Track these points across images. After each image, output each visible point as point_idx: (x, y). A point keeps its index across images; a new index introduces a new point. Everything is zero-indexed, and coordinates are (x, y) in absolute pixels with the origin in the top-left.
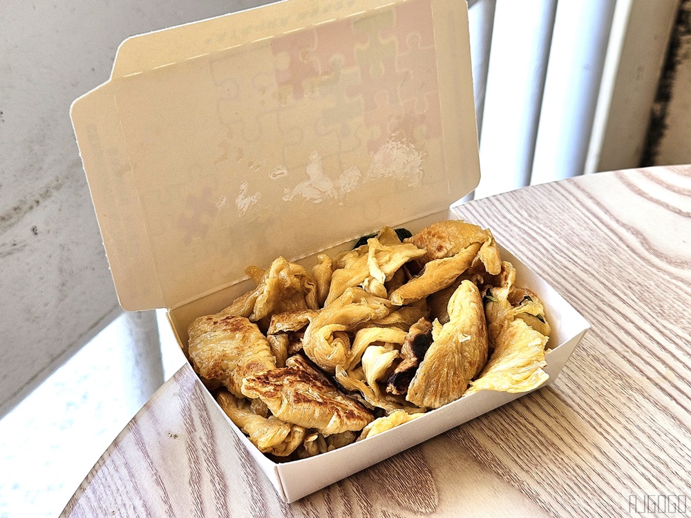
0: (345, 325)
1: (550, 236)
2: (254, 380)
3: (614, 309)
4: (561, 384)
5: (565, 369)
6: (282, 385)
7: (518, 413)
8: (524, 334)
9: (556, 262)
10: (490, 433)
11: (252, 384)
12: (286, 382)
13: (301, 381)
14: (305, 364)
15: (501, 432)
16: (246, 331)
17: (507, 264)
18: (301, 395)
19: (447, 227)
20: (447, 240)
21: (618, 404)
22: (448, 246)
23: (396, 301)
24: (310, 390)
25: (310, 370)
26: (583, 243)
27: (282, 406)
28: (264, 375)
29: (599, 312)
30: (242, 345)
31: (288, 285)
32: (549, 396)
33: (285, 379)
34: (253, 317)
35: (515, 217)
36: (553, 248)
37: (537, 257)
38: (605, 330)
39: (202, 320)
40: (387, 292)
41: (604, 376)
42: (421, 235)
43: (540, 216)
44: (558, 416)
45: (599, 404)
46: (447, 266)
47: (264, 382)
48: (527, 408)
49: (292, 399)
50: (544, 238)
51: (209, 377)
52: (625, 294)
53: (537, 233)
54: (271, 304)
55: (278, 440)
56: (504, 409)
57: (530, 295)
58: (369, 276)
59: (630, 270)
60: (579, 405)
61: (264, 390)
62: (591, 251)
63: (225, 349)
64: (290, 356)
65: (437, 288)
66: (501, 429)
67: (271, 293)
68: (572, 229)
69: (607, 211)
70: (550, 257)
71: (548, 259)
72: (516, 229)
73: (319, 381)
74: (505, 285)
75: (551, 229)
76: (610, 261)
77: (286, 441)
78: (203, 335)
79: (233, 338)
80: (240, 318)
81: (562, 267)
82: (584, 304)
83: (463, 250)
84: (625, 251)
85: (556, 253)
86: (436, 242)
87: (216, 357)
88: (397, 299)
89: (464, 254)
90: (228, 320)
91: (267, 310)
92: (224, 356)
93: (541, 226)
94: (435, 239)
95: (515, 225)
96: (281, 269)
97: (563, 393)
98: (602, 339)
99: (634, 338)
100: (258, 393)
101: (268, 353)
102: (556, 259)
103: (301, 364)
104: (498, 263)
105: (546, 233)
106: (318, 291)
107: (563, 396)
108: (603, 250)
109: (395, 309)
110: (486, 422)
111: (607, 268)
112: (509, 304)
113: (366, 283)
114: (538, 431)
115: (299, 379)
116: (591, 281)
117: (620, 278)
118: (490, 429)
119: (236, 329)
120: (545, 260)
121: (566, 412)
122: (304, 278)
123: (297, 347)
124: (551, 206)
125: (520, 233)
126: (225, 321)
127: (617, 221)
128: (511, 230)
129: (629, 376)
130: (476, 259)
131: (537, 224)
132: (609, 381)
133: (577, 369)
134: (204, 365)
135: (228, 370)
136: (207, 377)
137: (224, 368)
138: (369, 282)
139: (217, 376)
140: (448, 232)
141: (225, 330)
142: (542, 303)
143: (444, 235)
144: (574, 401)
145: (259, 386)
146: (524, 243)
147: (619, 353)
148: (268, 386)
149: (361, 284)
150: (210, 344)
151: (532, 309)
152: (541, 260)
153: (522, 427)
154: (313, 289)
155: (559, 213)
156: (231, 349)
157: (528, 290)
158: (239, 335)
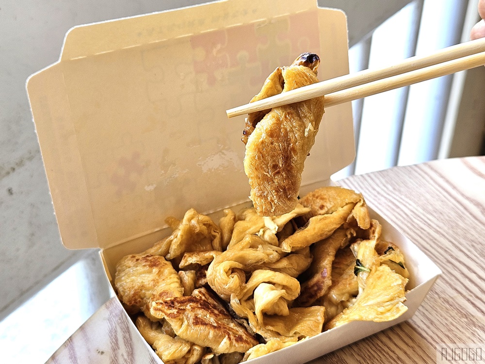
0: (243, 264)
1: (410, 205)
2: (161, 304)
3: (460, 262)
4: (418, 320)
5: (420, 308)
6: (184, 310)
7: (382, 342)
8: (388, 277)
9: (414, 224)
10: (359, 358)
11: (160, 307)
12: (188, 307)
13: (201, 308)
14: (207, 296)
15: (368, 357)
16: (161, 267)
17: (375, 221)
18: (199, 318)
19: (327, 191)
20: (328, 200)
21: (464, 338)
22: (328, 205)
23: (285, 248)
24: (208, 316)
25: (211, 301)
26: (436, 211)
27: (183, 326)
28: (171, 300)
29: (448, 264)
30: (157, 278)
31: (197, 230)
32: (407, 329)
33: (188, 305)
34: (169, 256)
35: (382, 189)
36: (412, 213)
37: (399, 220)
38: (453, 278)
39: (127, 258)
40: (278, 240)
41: (453, 314)
42: (307, 198)
43: (402, 189)
44: (415, 346)
45: (448, 337)
46: (327, 221)
47: (170, 305)
48: (390, 339)
49: (191, 321)
50: (405, 206)
51: (130, 303)
52: (469, 251)
53: (399, 202)
54: (184, 246)
55: (179, 355)
56: (371, 338)
57: (394, 247)
58: (264, 227)
59: (473, 232)
60: (432, 338)
61: (169, 312)
62: (442, 217)
63: (144, 281)
64: (196, 288)
65: (318, 239)
66: (368, 355)
67: (184, 237)
68: (427, 200)
69: (454, 188)
70: (410, 220)
71: (408, 222)
72: (383, 199)
73: (218, 310)
74: (373, 238)
75: (410, 200)
76: (457, 225)
77: (186, 357)
78: (128, 269)
79: (150, 272)
80: (157, 257)
81: (419, 229)
82: (436, 257)
83: (340, 209)
84: (468, 217)
85: (414, 217)
86: (319, 202)
87: (136, 287)
88: (286, 247)
89: (341, 212)
90: (148, 258)
91: (180, 250)
92: (143, 287)
93: (403, 197)
94: (318, 200)
95: (382, 196)
96: (192, 218)
97: (419, 327)
98: (450, 285)
99: (476, 285)
100: (163, 314)
101: (177, 285)
102: (414, 222)
103: (204, 295)
104: (367, 220)
105: (407, 202)
106: (222, 238)
107: (419, 330)
108: (451, 217)
109: (285, 255)
110: (356, 349)
111: (454, 230)
112: (376, 253)
113: (261, 233)
114: (398, 358)
115: (200, 306)
116: (442, 240)
117: (465, 238)
118: (359, 355)
119: (153, 265)
120: (406, 222)
121: (421, 343)
122: (211, 227)
123: (202, 281)
124: (411, 182)
125: (386, 201)
126: (145, 259)
127: (463, 195)
128: (379, 199)
129: (473, 316)
130: (351, 216)
131: (400, 195)
132: (456, 318)
133: (431, 308)
134: (126, 293)
135: (145, 299)
136: (128, 304)
137: (142, 296)
138: (264, 232)
139: (136, 303)
140: (329, 195)
141: (145, 266)
142: (402, 254)
143: (325, 197)
144: (427, 334)
145: (165, 309)
146: (389, 209)
147: (464, 297)
148: (172, 309)
149: (257, 234)
150: (132, 276)
151: (395, 258)
152: (402, 222)
153: (385, 354)
154: (218, 236)
155: (417, 187)
156: (149, 281)
157: (392, 243)
158: (155, 270)
